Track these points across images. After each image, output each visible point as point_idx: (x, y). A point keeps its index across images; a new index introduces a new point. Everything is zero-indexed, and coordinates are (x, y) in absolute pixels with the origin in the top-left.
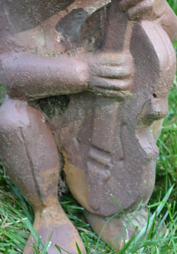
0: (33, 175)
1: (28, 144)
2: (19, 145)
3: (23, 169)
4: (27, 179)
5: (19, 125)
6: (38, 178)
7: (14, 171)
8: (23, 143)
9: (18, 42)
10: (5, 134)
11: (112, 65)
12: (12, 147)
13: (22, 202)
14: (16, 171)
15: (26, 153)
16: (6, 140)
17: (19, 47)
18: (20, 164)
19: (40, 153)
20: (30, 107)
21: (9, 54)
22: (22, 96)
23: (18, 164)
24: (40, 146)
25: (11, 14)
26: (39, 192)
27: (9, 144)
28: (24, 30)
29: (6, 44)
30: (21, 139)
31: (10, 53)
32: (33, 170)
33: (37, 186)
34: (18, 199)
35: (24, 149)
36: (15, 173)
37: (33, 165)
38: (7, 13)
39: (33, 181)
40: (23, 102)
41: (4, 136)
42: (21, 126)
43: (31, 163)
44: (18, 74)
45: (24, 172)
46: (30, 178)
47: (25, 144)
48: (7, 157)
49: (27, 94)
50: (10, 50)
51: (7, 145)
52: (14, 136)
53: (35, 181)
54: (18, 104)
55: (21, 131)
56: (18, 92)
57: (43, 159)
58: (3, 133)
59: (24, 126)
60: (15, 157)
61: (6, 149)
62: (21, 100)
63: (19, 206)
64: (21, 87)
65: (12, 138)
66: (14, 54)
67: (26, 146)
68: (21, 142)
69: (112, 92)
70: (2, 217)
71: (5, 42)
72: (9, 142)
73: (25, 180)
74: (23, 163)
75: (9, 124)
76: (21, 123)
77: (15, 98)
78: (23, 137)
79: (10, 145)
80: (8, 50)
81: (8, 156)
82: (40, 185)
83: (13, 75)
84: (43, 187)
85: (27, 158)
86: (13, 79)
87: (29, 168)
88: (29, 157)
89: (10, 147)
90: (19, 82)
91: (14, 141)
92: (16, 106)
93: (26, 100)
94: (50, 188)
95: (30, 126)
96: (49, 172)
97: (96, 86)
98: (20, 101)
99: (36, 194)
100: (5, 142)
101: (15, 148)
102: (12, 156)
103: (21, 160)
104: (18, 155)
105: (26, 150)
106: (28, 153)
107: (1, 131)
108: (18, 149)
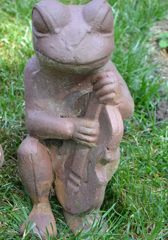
0: (35, 182)
1: (34, 164)
2: (29, 164)
3: (29, 178)
4: (31, 184)
5: (31, 153)
6: (37, 185)
7: (24, 179)
9: (39, 105)
10: (22, 157)
11: (87, 127)
12: (25, 165)
13: (28, 197)
14: (25, 179)
15: (32, 169)
16: (22, 160)
17: (40, 107)
18: (28, 175)
19: (40, 170)
20: (40, 143)
21: (33, 111)
22: (36, 136)
23: (27, 175)
24: (41, 167)
25: (38, 88)
26: (37, 193)
27: (24, 162)
28: (44, 98)
29: (33, 104)
30: (31, 161)
31: (34, 110)
32: (35, 180)
33: (36, 189)
34: (26, 195)
35: (32, 167)
36: (25, 180)
37: (35, 177)
38: (36, 88)
39: (34, 186)
40: (36, 139)
41: (21, 157)
42: (32, 153)
43: (34, 175)
44: (35, 123)
45: (30, 180)
46: (33, 184)
47: (33, 164)
48: (21, 170)
49: (38, 135)
50: (34, 108)
51: (23, 163)
52: (27, 158)
53: (36, 186)
54: (33, 140)
55: (31, 156)
56: (34, 133)
57: (41, 174)
59: (33, 154)
60: (26, 171)
61: (21, 165)
62: (35, 138)
63: (26, 199)
64: (35, 131)
66: (36, 111)
67: (33, 165)
68: (31, 162)
69: (85, 142)
70: (14, 204)
71: (32, 103)
73: (30, 185)
74: (30, 174)
75: (25, 151)
76: (32, 151)
77: (32, 136)
78: (32, 160)
80: (33, 108)
81: (22, 169)
82: (38, 189)
83: (32, 123)
84: (40, 191)
85: (32, 172)
86: (32, 126)
87: (33, 178)
88: (34, 172)
89: (24, 164)
90: (35, 128)
91: (27, 161)
92: (31, 141)
93: (38, 138)
94: (44, 192)
95: (37, 154)
96: (45, 182)
97: (76, 138)
98: (34, 139)
99: (35, 194)
100: (21, 161)
101: (27, 165)
102: (25, 170)
103: (29, 173)
104: (28, 169)
105: (33, 168)
106: (33, 170)
107: (20, 154)
108: (28, 166)
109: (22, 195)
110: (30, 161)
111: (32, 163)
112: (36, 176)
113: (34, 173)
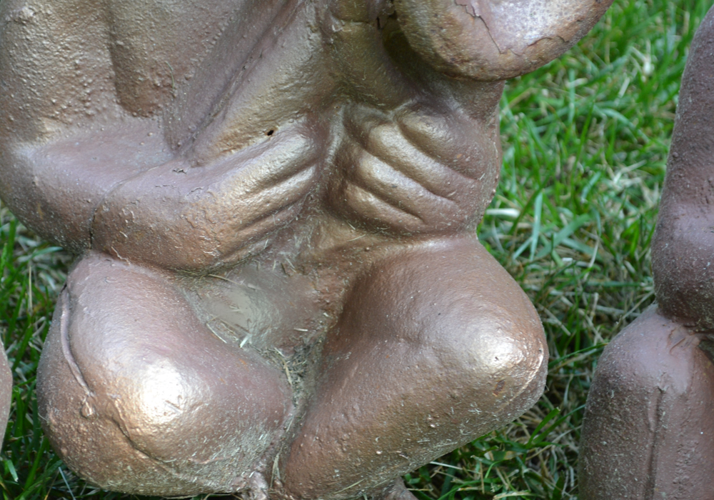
1: (664, 438)
2: (640, 430)
3: (623, 493)
5: (660, 385)
7: (600, 489)
8: (651, 432)
10: (617, 392)
12: (619, 429)
14: (605, 490)
15: (647, 456)
16: (612, 405)
18: (622, 477)
19: (681, 471)
20: (701, 354)
21: (702, 211)
22: (696, 320)
23: (617, 476)
24: (688, 455)
27: (616, 418)
29: (706, 184)
30: (651, 420)
31: (705, 209)
35: (647, 446)
36: (600, 493)
37: (653, 493)
40: (690, 334)
41: (613, 396)
42: (665, 389)
43: (650, 485)
44: (709, 264)
47: (655, 434)
48: (596, 448)
49: (708, 319)
50: (708, 202)
51: (611, 421)
52: (638, 404)
54: (676, 334)
55: (659, 401)
56: (688, 307)
57: (681, 489)
58: (613, 388)
59: (670, 392)
60: (616, 456)
61: (603, 428)
62: (686, 327)
64: (700, 298)
65: (630, 407)
67: (655, 440)
68: (648, 426)
71: (704, 180)
72: (618, 413)
74: (631, 477)
75: (637, 373)
76: (666, 381)
77: (675, 318)
78: (658, 416)
79: (616, 422)
80: (704, 199)
81: (601, 445)
83: (694, 263)
85: (645, 469)
86: (691, 273)
87: (640, 497)
88: (650, 470)
89: (614, 427)
90: (701, 283)
91: (632, 417)
92: (670, 336)
93: (700, 332)
95: (684, 398)
98: (683, 330)
100: (608, 410)
101: (626, 434)
102: (612, 452)
103: (629, 469)
104: (626, 452)
105: (652, 451)
106: (651, 459)
107: (610, 381)
108: (634, 439)
110: (646, 419)
111: (652, 429)
112: (655, 489)
113: (650, 474)
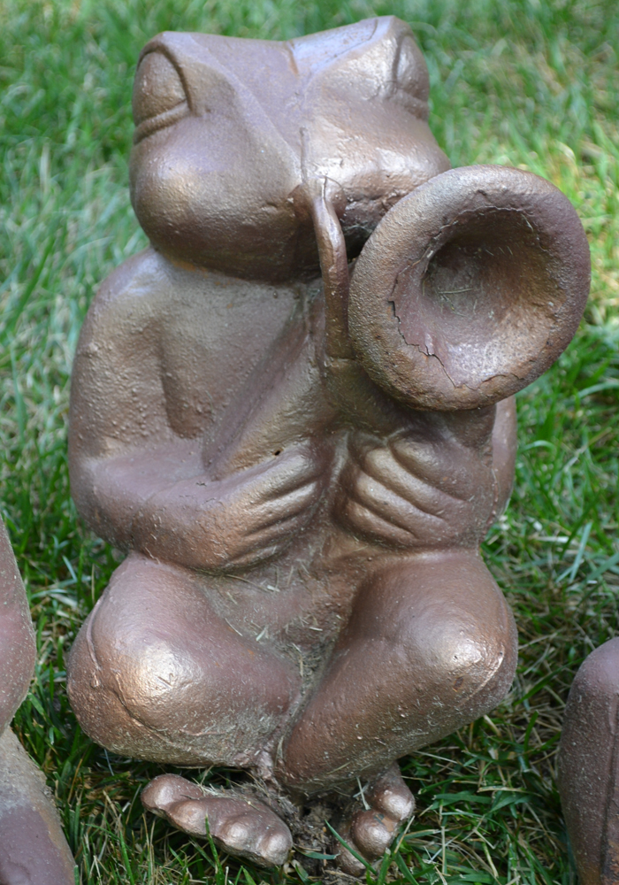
109: (551, 853)
111: (613, 732)
112: (615, 788)
